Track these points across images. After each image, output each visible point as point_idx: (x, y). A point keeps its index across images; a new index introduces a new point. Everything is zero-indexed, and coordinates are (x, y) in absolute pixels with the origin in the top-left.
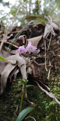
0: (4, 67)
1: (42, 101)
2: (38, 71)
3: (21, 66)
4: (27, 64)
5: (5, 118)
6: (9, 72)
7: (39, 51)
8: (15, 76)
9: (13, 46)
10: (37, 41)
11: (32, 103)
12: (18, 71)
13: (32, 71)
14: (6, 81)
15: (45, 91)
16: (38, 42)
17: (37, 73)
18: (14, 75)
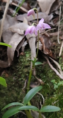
0: (11, 37)
1: (51, 80)
2: (49, 44)
3: (30, 38)
4: (36, 37)
5: (13, 89)
6: (16, 45)
7: (52, 16)
8: (23, 49)
9: (20, 9)
10: (50, 3)
11: (41, 80)
12: (26, 43)
13: (42, 46)
14: (13, 54)
15: (55, 70)
16: (51, 5)
17: (47, 46)
18: (21, 48)
